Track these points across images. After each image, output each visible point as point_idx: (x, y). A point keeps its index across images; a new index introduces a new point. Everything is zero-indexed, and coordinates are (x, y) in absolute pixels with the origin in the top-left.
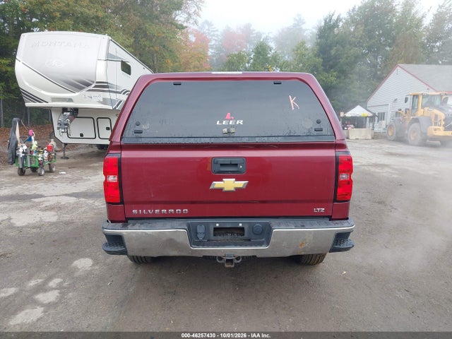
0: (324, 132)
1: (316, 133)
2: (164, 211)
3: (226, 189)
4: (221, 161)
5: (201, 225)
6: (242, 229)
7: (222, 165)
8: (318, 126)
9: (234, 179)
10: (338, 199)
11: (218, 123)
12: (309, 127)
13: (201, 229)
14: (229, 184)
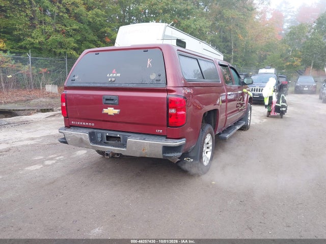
0: (160, 82)
1: (155, 82)
2: (84, 123)
3: (109, 114)
4: (106, 97)
5: (99, 134)
6: (119, 138)
7: (107, 100)
8: (158, 78)
9: (113, 108)
10: (169, 125)
11: (108, 75)
12: (153, 78)
13: (99, 135)
14: (111, 111)
